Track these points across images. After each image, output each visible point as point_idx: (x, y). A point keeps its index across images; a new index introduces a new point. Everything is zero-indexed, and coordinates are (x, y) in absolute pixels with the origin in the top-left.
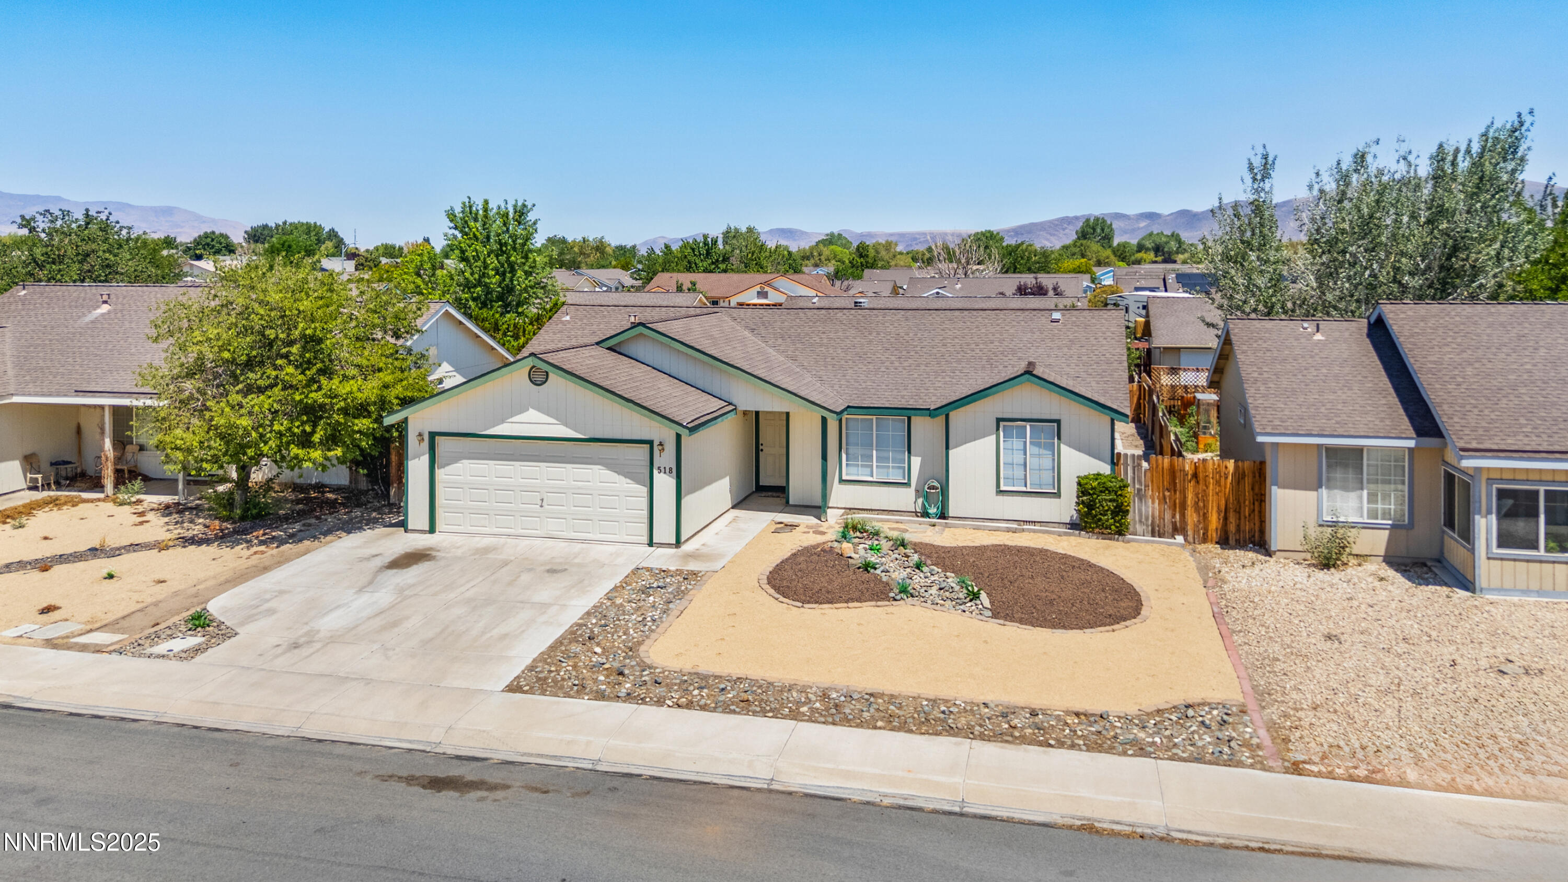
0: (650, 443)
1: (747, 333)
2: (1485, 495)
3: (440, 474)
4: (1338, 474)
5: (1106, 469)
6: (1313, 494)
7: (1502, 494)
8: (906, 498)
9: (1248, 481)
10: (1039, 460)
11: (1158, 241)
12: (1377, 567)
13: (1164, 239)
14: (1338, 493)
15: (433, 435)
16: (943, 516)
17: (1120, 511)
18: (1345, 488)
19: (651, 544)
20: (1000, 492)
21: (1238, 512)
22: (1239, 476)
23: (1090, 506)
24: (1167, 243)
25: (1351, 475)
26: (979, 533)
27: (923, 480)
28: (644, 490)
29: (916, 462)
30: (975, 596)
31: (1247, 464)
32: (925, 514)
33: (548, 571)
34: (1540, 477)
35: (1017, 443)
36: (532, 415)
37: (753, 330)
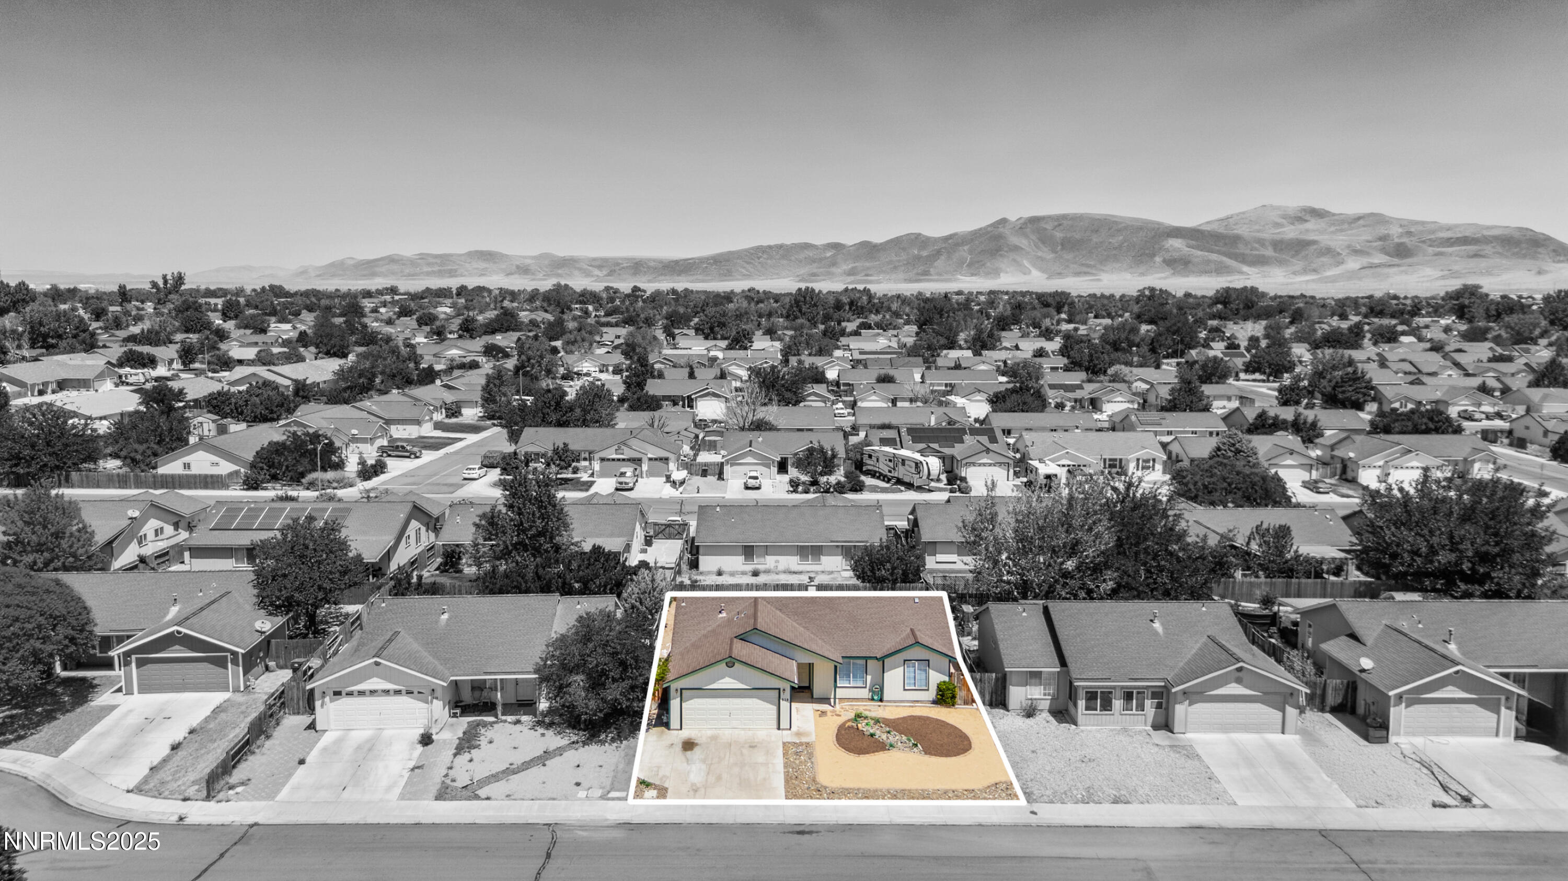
0: (779, 689)
1: (778, 612)
2: (1082, 694)
3: (683, 704)
4: (1033, 681)
5: (947, 679)
6: (1024, 688)
7: (1087, 692)
8: (865, 693)
9: (1000, 682)
10: (920, 675)
11: (852, 295)
12: (1046, 715)
13: (858, 295)
14: (1033, 688)
15: (681, 689)
16: (881, 700)
17: (954, 697)
18: (1035, 685)
19: (779, 728)
20: (905, 690)
21: (996, 693)
22: (997, 679)
23: (942, 696)
24: (860, 298)
25: (1038, 681)
26: (899, 709)
27: (872, 685)
28: (775, 708)
29: (869, 678)
30: (916, 745)
31: (1000, 675)
32: (873, 699)
33: (751, 747)
34: (1099, 687)
35: (912, 669)
36: (727, 679)
37: (780, 610)
